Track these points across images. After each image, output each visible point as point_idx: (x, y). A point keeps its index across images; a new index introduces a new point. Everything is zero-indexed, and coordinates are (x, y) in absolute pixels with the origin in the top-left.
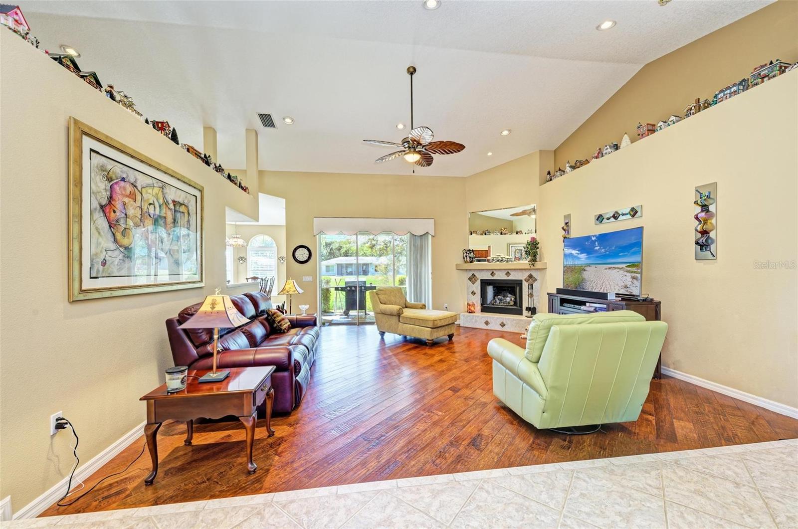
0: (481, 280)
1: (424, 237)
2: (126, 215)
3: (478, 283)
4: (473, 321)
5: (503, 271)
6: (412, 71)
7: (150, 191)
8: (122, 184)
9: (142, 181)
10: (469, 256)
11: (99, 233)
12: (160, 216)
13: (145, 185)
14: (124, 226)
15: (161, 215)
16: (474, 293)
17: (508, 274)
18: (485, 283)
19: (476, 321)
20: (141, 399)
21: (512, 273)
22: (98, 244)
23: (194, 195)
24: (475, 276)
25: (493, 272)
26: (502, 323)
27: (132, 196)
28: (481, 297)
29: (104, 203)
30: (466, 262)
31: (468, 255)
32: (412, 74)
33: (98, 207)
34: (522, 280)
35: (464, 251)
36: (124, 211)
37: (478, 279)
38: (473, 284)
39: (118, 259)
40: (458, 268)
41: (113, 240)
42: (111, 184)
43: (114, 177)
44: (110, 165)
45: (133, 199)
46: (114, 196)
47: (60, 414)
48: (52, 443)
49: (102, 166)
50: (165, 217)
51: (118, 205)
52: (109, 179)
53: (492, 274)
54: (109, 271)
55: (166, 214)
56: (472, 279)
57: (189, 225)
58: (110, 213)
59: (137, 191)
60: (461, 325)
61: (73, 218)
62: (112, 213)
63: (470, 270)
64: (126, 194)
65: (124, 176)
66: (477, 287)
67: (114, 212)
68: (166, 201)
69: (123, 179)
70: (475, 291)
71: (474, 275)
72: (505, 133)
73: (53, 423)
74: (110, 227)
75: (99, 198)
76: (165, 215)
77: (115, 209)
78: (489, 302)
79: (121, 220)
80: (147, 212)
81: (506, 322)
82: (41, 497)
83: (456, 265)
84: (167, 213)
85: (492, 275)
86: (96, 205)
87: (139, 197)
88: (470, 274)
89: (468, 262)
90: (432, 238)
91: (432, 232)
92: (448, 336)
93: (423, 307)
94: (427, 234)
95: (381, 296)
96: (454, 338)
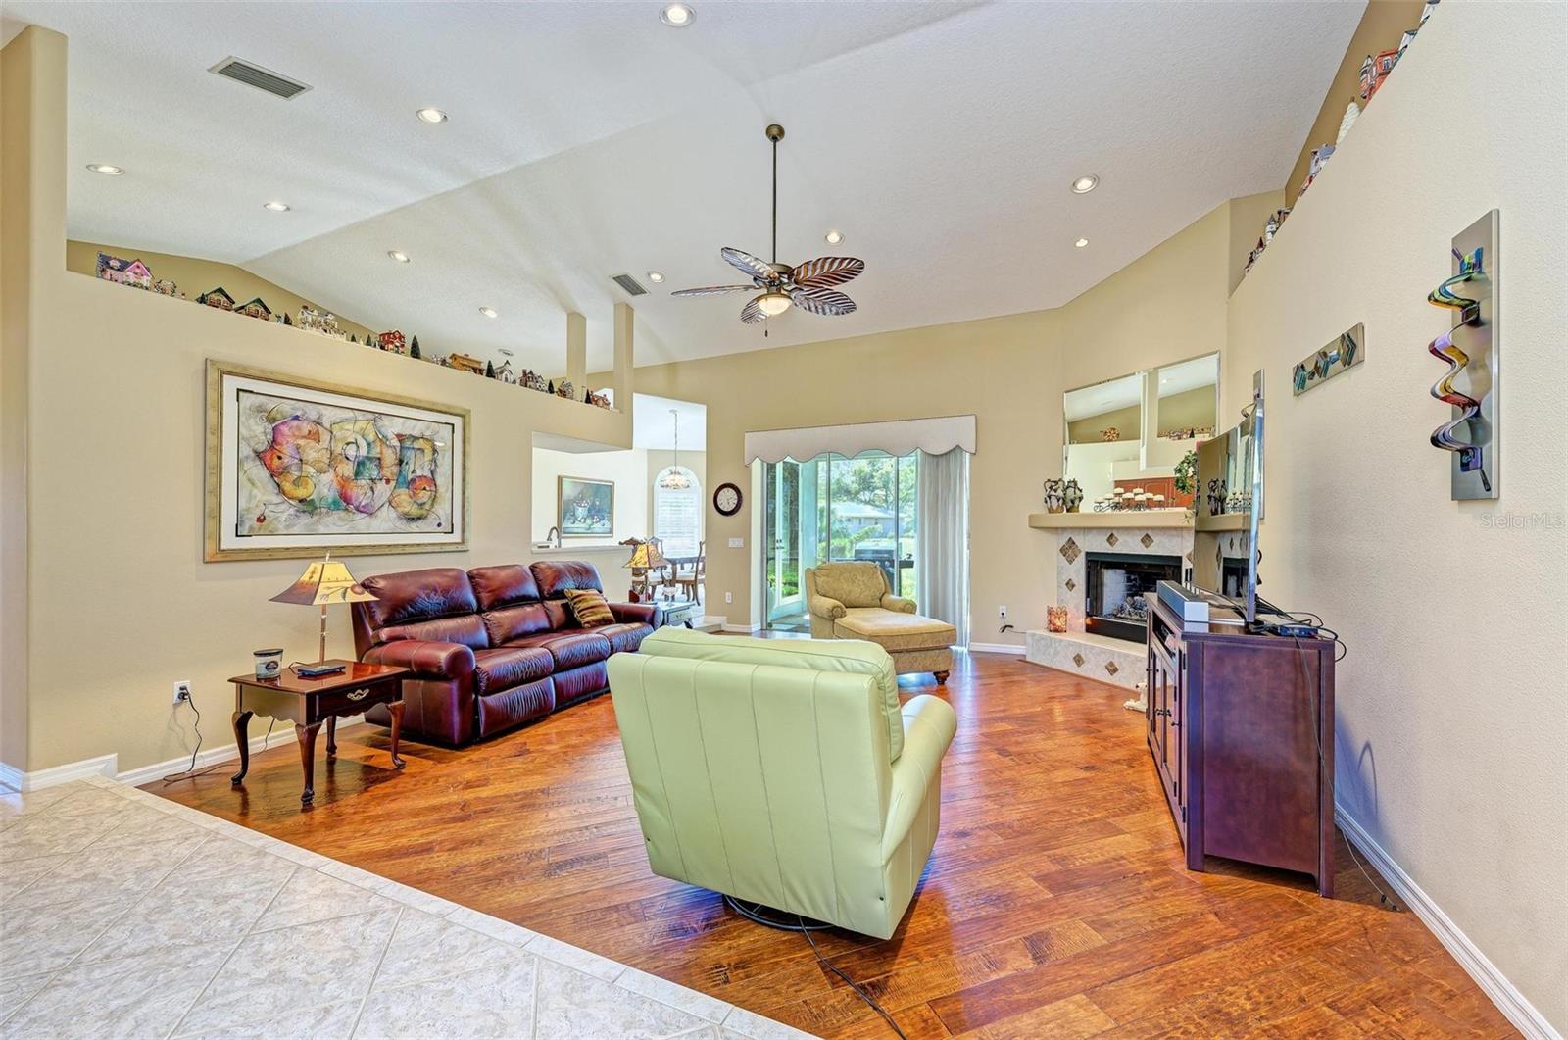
0: (1087, 554)
1: (952, 455)
2: (301, 460)
3: (1080, 562)
4: (1052, 651)
5: (1137, 532)
6: (776, 134)
7: (349, 427)
8: (295, 423)
9: (329, 416)
10: (1056, 497)
11: (253, 484)
12: (368, 458)
13: (338, 420)
14: (297, 474)
15: (371, 455)
16: (1070, 585)
17: (1146, 540)
18: (1096, 564)
19: (1057, 653)
20: (230, 681)
21: (1156, 539)
22: (251, 497)
23: (446, 424)
24: (1074, 543)
25: (1112, 535)
26: (1112, 664)
27: (314, 436)
28: (1088, 596)
29: (261, 448)
30: (1051, 510)
31: (1053, 493)
32: (775, 139)
33: (253, 454)
34: (1180, 558)
35: (1048, 485)
36: (297, 456)
37: (1080, 552)
38: (1071, 562)
39: (286, 514)
40: (1035, 526)
41: (277, 491)
42: (274, 425)
43: (279, 416)
44: (271, 404)
45: (315, 440)
46: (280, 439)
47: (186, 683)
48: (174, 712)
49: (260, 406)
50: (379, 459)
51: (287, 450)
52: (271, 420)
53: (1111, 539)
54: (270, 529)
55: (381, 453)
56: (1069, 550)
57: (436, 465)
58: (272, 458)
59: (321, 430)
60: (1028, 659)
61: (212, 471)
62: (276, 460)
63: (1064, 529)
64: (303, 434)
65: (299, 413)
66: (1078, 571)
67: (280, 458)
68: (381, 437)
69: (296, 418)
70: (1075, 581)
71: (1071, 542)
72: (1085, 185)
73: (177, 692)
74: (272, 476)
75: (252, 444)
76: (379, 456)
77: (281, 455)
78: (1105, 612)
79: (293, 467)
80: (341, 454)
81: (1121, 663)
82: (157, 766)
83: (1031, 517)
84: (384, 451)
85: (1111, 543)
86: (246, 451)
87: (325, 437)
88: (1064, 540)
89: (1057, 511)
90: (971, 459)
91: (969, 444)
92: (935, 674)
93: (909, 608)
94: (957, 449)
95: (820, 580)
96: (948, 683)
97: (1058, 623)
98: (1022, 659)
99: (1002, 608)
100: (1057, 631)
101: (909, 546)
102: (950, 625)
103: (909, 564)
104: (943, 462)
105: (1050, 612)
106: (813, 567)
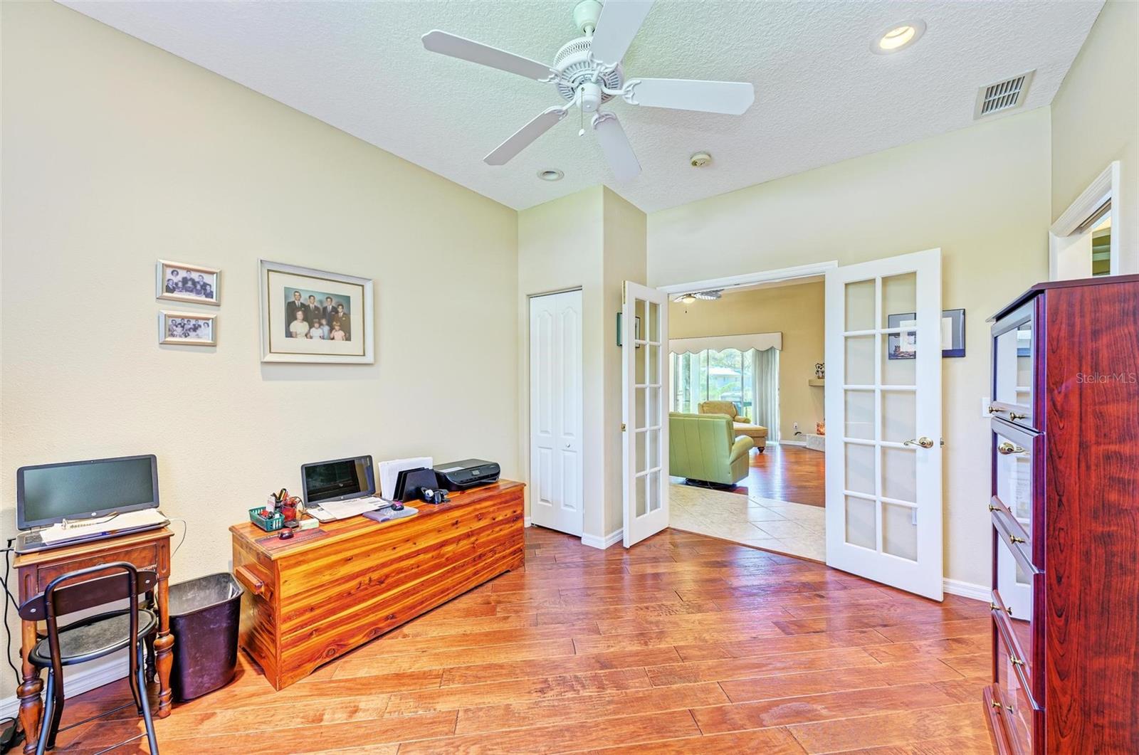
1: (770, 351)
10: (821, 371)
30: (819, 377)
31: (819, 370)
35: (817, 366)
40: (811, 385)
60: (807, 447)
83: (810, 381)
90: (779, 353)
91: (777, 345)
92: (759, 448)
93: (747, 421)
94: (772, 349)
95: (705, 409)
96: (764, 452)
97: (822, 430)
98: (805, 447)
99: (796, 424)
100: (821, 434)
101: (749, 396)
102: (765, 428)
103: (750, 404)
104: (765, 355)
105: (818, 426)
106: (702, 403)
